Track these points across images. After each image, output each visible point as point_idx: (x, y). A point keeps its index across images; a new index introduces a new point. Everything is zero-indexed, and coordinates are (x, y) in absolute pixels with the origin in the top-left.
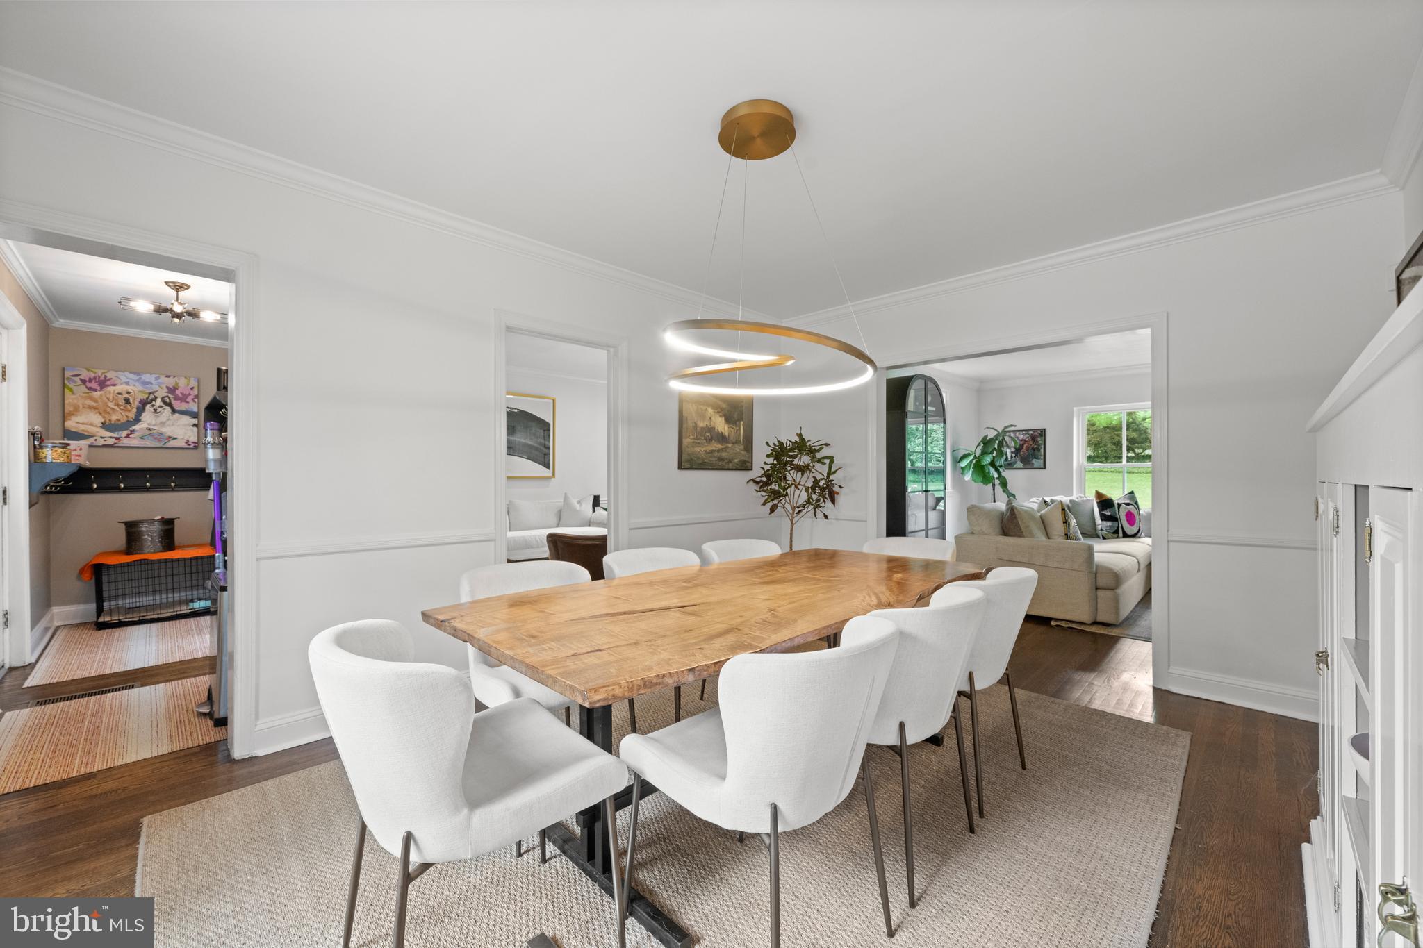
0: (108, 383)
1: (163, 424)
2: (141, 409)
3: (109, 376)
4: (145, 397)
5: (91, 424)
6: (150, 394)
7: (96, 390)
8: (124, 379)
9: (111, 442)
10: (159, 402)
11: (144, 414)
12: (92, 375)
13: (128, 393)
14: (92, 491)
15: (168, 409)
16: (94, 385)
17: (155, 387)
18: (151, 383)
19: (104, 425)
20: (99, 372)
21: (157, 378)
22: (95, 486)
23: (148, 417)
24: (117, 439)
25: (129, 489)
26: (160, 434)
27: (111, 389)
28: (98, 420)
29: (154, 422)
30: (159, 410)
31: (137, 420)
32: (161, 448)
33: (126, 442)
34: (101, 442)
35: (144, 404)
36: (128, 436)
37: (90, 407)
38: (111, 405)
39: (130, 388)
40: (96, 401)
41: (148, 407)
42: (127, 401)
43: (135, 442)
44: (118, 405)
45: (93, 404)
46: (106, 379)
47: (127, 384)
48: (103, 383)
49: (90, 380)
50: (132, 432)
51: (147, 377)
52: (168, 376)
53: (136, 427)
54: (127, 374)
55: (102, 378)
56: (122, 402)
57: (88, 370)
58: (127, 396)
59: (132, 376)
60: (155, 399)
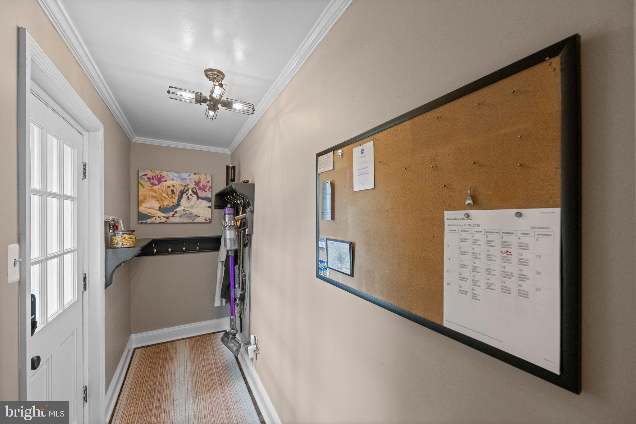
0: (162, 180)
1: (192, 207)
2: (180, 197)
3: (163, 174)
4: (182, 188)
5: (153, 208)
6: (185, 186)
7: (156, 185)
8: (172, 177)
9: (164, 220)
10: (190, 192)
11: (182, 200)
12: (154, 174)
13: (174, 186)
14: (153, 254)
15: (195, 196)
16: (155, 181)
17: (188, 182)
18: (186, 179)
19: (161, 209)
20: (158, 172)
21: (189, 176)
22: (155, 251)
23: (184, 201)
24: (167, 218)
25: (174, 252)
26: (191, 213)
27: (164, 183)
28: (157, 205)
29: (187, 206)
30: (190, 197)
31: (178, 205)
32: (191, 223)
33: (172, 220)
34: (158, 221)
35: (182, 193)
36: (173, 216)
37: (152, 197)
38: (164, 194)
39: (174, 183)
40: (156, 192)
41: (184, 195)
42: (173, 192)
43: (177, 220)
44: (168, 195)
45: (154, 194)
46: (162, 177)
47: (173, 180)
48: (160, 180)
49: (153, 178)
50: (176, 212)
51: (185, 175)
52: (195, 174)
53: (178, 209)
54: (173, 173)
55: (159, 176)
56: (170, 193)
57: (151, 171)
58: (172, 188)
59: (175, 174)
60: (188, 190)
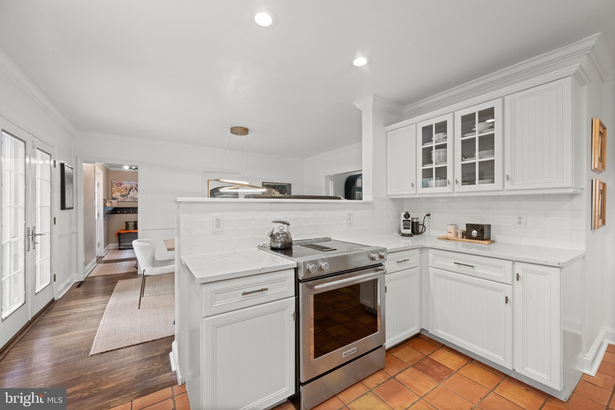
0: (122, 184)
1: (135, 195)
2: (130, 191)
3: (122, 182)
4: (130, 187)
5: (118, 195)
6: (132, 187)
7: (119, 186)
8: (126, 183)
9: (122, 200)
10: (134, 188)
11: (130, 192)
12: (118, 182)
13: (127, 187)
14: (118, 213)
15: (136, 190)
16: (119, 185)
17: (133, 185)
18: (132, 184)
19: (121, 196)
20: (120, 181)
21: (134, 182)
22: (119, 212)
23: (131, 193)
24: (124, 199)
25: (127, 213)
26: (134, 198)
27: (123, 186)
28: (119, 194)
29: (133, 194)
30: (134, 191)
31: (129, 194)
32: (134, 201)
33: (126, 200)
34: (120, 200)
35: (130, 189)
36: (126, 198)
37: (118, 191)
38: (123, 190)
39: (127, 185)
40: (119, 189)
41: (131, 190)
42: (126, 189)
43: (128, 200)
44: (124, 190)
45: (118, 190)
46: (122, 183)
47: (126, 184)
48: (121, 184)
49: (118, 184)
50: (128, 197)
51: (131, 182)
52: (136, 182)
53: (129, 196)
54: (126, 181)
55: (121, 183)
56: (125, 189)
57: (117, 181)
58: (126, 187)
59: (127, 182)
60: (133, 188)
